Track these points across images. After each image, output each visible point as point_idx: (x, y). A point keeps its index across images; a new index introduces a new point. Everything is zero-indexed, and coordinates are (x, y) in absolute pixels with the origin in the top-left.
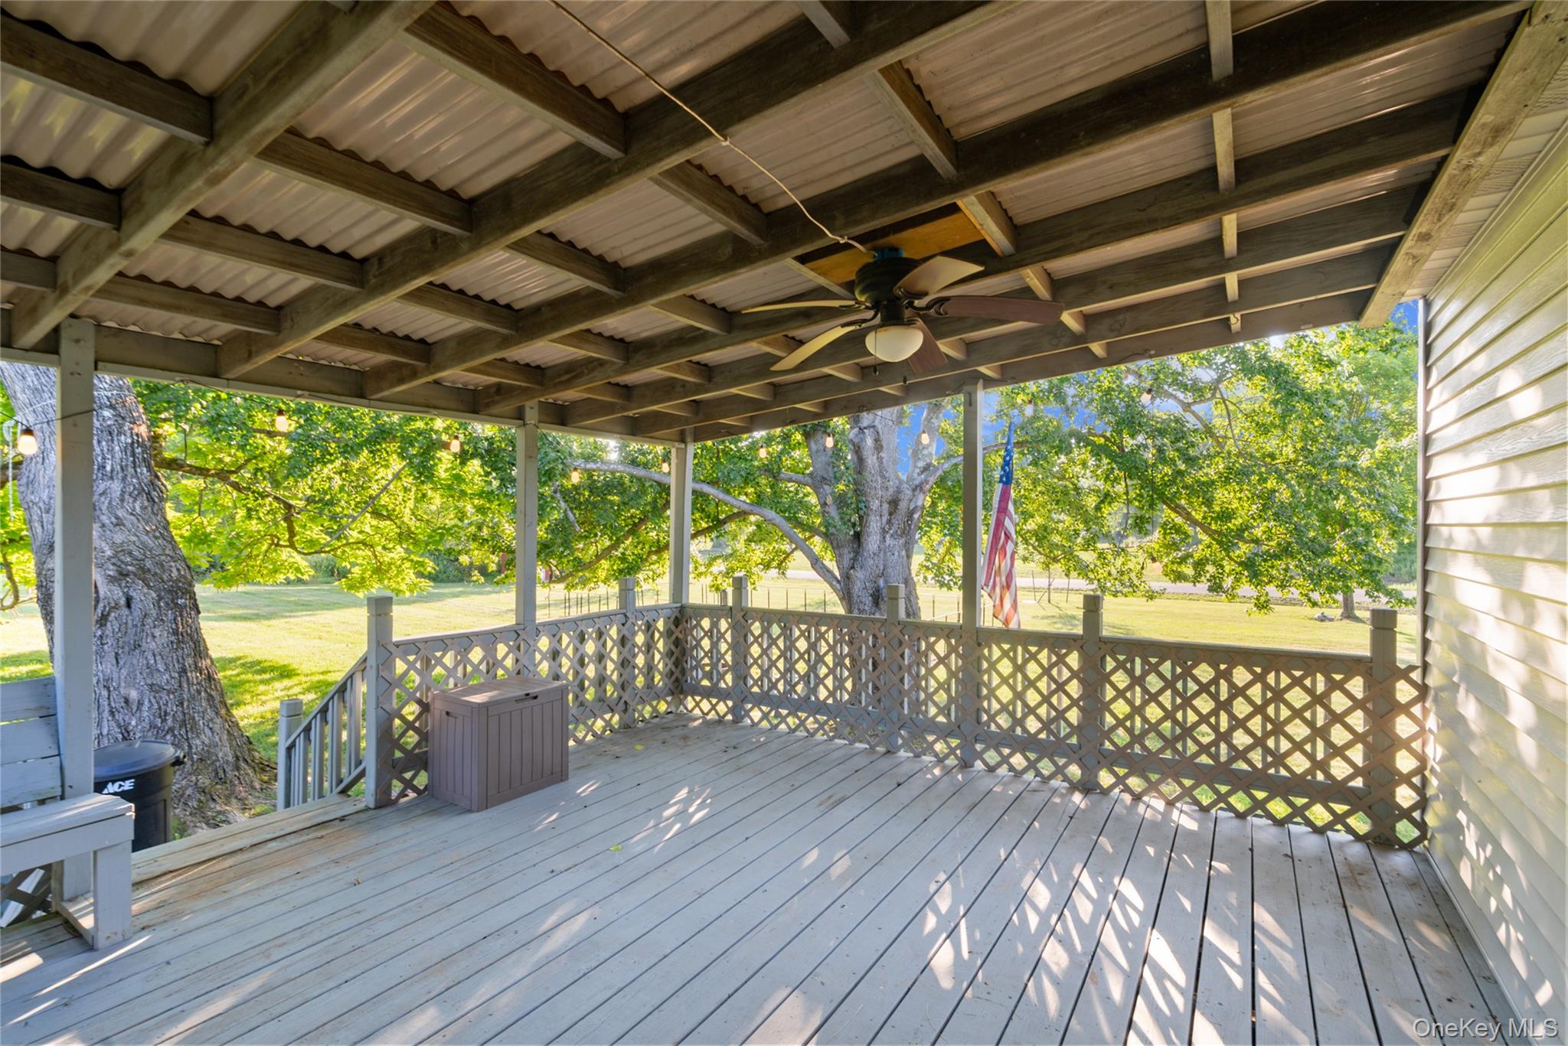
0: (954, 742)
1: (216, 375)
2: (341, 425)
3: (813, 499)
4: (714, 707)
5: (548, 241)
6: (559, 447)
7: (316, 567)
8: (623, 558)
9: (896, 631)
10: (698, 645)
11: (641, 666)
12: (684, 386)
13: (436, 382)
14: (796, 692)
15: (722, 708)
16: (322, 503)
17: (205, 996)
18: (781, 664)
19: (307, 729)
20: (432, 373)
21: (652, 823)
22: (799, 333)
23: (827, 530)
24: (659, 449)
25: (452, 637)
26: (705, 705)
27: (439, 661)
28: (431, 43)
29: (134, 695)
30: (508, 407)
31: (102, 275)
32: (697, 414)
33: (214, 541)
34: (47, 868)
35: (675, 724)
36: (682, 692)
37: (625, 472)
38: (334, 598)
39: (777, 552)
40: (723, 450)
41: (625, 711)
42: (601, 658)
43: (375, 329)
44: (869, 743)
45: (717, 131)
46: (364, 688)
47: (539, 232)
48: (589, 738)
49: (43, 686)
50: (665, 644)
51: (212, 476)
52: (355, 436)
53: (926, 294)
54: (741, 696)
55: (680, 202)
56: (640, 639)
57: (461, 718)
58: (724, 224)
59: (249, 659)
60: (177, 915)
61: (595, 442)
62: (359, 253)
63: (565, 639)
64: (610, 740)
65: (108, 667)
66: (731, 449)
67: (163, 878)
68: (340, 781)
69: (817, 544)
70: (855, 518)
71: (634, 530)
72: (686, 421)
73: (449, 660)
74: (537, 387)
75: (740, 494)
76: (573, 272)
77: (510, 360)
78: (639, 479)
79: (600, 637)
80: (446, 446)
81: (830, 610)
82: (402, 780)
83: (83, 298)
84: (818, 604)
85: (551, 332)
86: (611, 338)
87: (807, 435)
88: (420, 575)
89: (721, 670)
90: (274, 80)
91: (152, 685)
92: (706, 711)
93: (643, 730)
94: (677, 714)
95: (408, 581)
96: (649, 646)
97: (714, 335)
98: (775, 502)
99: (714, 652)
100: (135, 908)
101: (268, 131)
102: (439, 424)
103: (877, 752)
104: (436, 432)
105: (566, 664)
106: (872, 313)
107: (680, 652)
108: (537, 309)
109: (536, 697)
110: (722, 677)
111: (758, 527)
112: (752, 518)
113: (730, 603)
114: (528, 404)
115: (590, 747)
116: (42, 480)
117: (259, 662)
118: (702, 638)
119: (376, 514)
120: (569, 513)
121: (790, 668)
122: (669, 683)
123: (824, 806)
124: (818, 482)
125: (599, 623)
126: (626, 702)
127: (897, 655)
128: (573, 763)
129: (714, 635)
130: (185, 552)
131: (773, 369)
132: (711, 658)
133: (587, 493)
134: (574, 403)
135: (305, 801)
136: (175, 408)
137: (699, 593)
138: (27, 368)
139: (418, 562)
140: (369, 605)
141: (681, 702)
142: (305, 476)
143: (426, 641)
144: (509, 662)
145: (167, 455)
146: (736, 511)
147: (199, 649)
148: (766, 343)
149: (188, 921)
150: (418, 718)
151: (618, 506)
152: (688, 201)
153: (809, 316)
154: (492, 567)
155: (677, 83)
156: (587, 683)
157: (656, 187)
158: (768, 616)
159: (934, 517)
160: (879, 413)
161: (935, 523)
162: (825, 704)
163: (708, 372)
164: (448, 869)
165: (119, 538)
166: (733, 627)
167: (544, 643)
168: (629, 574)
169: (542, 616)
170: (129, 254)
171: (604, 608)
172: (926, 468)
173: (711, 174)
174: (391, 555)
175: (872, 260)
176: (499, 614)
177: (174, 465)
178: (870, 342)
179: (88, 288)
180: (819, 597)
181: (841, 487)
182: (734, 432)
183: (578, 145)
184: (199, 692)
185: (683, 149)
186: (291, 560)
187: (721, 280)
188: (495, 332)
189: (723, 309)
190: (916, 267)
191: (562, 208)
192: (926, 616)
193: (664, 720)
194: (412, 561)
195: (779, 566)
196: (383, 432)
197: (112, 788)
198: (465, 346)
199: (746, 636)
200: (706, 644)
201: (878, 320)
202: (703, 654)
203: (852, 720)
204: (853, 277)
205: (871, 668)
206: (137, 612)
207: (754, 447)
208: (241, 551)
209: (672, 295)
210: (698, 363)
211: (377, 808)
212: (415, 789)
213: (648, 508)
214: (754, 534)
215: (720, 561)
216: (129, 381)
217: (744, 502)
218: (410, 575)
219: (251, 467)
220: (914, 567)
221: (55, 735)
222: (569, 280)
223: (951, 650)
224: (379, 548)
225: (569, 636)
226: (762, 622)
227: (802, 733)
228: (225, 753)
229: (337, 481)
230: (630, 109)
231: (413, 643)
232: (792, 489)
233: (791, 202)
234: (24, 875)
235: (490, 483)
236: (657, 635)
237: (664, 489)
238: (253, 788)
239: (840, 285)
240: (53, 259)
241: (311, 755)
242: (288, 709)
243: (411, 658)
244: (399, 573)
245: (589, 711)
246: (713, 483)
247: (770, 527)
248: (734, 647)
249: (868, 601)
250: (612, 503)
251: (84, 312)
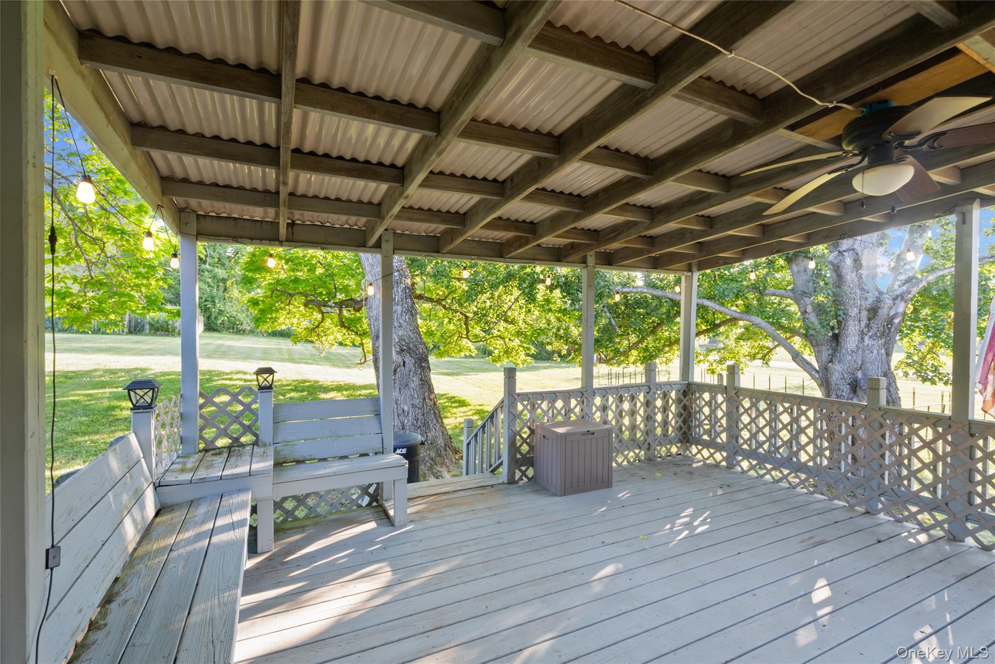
0: (940, 517)
1: (438, 252)
2: (491, 273)
3: (794, 308)
4: (712, 455)
5: (604, 151)
6: (607, 279)
7: (478, 349)
8: (646, 349)
9: (877, 415)
10: (700, 411)
11: (659, 421)
12: (691, 233)
13: (538, 245)
14: (779, 453)
15: (718, 456)
16: (481, 316)
17: (435, 562)
18: (767, 430)
19: (476, 435)
20: (536, 241)
21: (668, 526)
22: (786, 185)
23: (807, 332)
24: (671, 277)
25: (547, 393)
26: (706, 453)
27: (539, 406)
28: (541, 49)
29: (406, 408)
30: (577, 257)
31: (397, 209)
32: (701, 251)
33: (435, 334)
34: (378, 484)
35: (683, 463)
36: (688, 441)
37: (649, 293)
38: (486, 366)
39: (762, 348)
40: (719, 275)
41: (649, 449)
42: (633, 413)
43: (508, 219)
44: (847, 502)
45: (724, 49)
46: (502, 416)
47: (598, 147)
48: (625, 463)
49: (375, 400)
50: (676, 408)
51: (435, 302)
52: (497, 278)
53: (919, 133)
54: (733, 449)
55: (694, 106)
56: (659, 403)
57: (551, 440)
58: (727, 114)
59: (450, 395)
60: (423, 519)
61: (628, 275)
62: (501, 179)
63: (611, 400)
64: (638, 467)
65: (396, 394)
66: (725, 274)
67: (418, 499)
68: (491, 466)
69: (797, 342)
70: (834, 322)
71: (653, 331)
72: (693, 257)
73: (544, 406)
74: (595, 243)
75: (732, 305)
76: (619, 168)
77: (579, 228)
78: (658, 298)
79: (633, 400)
80: (543, 281)
81: (808, 393)
82: (521, 471)
83: (390, 220)
84: (797, 388)
85: (605, 208)
86: (642, 207)
87: (789, 260)
88: (527, 355)
89: (717, 429)
90: (467, 93)
91: (413, 404)
92: (706, 457)
93: (660, 464)
94: (685, 456)
95: (521, 358)
96: (665, 409)
97: (716, 195)
98: (761, 311)
99: (712, 418)
100: (409, 511)
101: (463, 122)
102: (538, 269)
103: (856, 511)
104: (537, 274)
105: (611, 415)
106: (860, 158)
107: (687, 414)
108: (596, 195)
109: (593, 434)
110: (718, 435)
111: (747, 329)
112: (741, 323)
113: (725, 384)
114: (589, 254)
115: (625, 469)
116: (374, 306)
117: (454, 397)
118: (704, 406)
119: (506, 321)
120: (612, 320)
121: (775, 434)
122: (679, 434)
123: (805, 544)
124: (799, 296)
125: (632, 391)
126: (649, 444)
127: (878, 435)
128: (615, 478)
129: (713, 406)
130: (424, 340)
131: (764, 214)
132: (710, 421)
133: (623, 308)
134: (617, 251)
135: (475, 473)
136: (420, 269)
137: (700, 374)
138: (369, 255)
139: (527, 348)
140: (505, 371)
141: (687, 449)
142: (473, 301)
143: (533, 394)
144: (577, 410)
145: (418, 292)
146: (728, 317)
147: (430, 389)
148: (758, 196)
149: (429, 523)
150: (529, 437)
151: (644, 315)
152: (700, 104)
153: (797, 170)
154: (564, 352)
155: (692, 25)
156: (624, 428)
157: (676, 100)
158: (756, 395)
159: (917, 322)
160: (859, 238)
161: (918, 327)
162: (806, 466)
163: (711, 222)
164: (545, 526)
165: (400, 333)
166: (728, 400)
167: (598, 401)
168: (650, 359)
169: (597, 384)
170: (407, 197)
171: (633, 381)
172: (909, 280)
173: (717, 81)
174: (513, 344)
175: (859, 116)
176: (570, 380)
177: (420, 297)
178: (857, 183)
179: (392, 216)
180: (798, 382)
181: (821, 298)
182: (728, 262)
183: (624, 85)
184: (430, 410)
185: (698, 68)
186: (467, 345)
187: (723, 155)
188: (571, 212)
189: (724, 176)
190: (909, 112)
191: (613, 129)
192: (906, 404)
193: (675, 459)
194: (523, 347)
195: (763, 358)
196: (510, 275)
197: (399, 451)
198: (554, 222)
199: (737, 408)
200: (706, 410)
201: (866, 162)
202: (704, 417)
203: (831, 482)
204: (841, 132)
205: (850, 442)
206: (407, 369)
207: (744, 272)
208: (446, 340)
209: (686, 172)
210: (703, 216)
211: (508, 483)
212: (527, 477)
213: (664, 316)
214: (743, 334)
215: (715, 352)
216: (404, 258)
217: (735, 311)
218: (522, 355)
219: (450, 297)
220: (894, 363)
221: (380, 423)
222: (616, 173)
223: (937, 437)
224: (507, 340)
225: (613, 397)
226: (751, 399)
227: (784, 484)
228: (441, 442)
229: (488, 304)
230: (659, 52)
231: (526, 394)
232: (775, 301)
233: (784, 85)
234: (370, 485)
235: (566, 303)
236: (671, 402)
237: (675, 303)
238: (452, 461)
239: (827, 141)
240: (379, 204)
241: (478, 449)
242: (468, 424)
243: (525, 403)
244: (517, 353)
245: (625, 446)
246: (710, 298)
247: (756, 330)
248: (728, 414)
249: (846, 389)
250: (639, 314)
251: (389, 228)
